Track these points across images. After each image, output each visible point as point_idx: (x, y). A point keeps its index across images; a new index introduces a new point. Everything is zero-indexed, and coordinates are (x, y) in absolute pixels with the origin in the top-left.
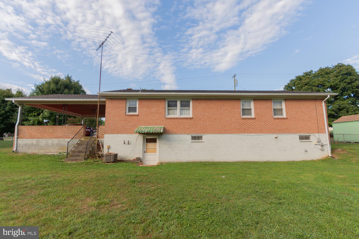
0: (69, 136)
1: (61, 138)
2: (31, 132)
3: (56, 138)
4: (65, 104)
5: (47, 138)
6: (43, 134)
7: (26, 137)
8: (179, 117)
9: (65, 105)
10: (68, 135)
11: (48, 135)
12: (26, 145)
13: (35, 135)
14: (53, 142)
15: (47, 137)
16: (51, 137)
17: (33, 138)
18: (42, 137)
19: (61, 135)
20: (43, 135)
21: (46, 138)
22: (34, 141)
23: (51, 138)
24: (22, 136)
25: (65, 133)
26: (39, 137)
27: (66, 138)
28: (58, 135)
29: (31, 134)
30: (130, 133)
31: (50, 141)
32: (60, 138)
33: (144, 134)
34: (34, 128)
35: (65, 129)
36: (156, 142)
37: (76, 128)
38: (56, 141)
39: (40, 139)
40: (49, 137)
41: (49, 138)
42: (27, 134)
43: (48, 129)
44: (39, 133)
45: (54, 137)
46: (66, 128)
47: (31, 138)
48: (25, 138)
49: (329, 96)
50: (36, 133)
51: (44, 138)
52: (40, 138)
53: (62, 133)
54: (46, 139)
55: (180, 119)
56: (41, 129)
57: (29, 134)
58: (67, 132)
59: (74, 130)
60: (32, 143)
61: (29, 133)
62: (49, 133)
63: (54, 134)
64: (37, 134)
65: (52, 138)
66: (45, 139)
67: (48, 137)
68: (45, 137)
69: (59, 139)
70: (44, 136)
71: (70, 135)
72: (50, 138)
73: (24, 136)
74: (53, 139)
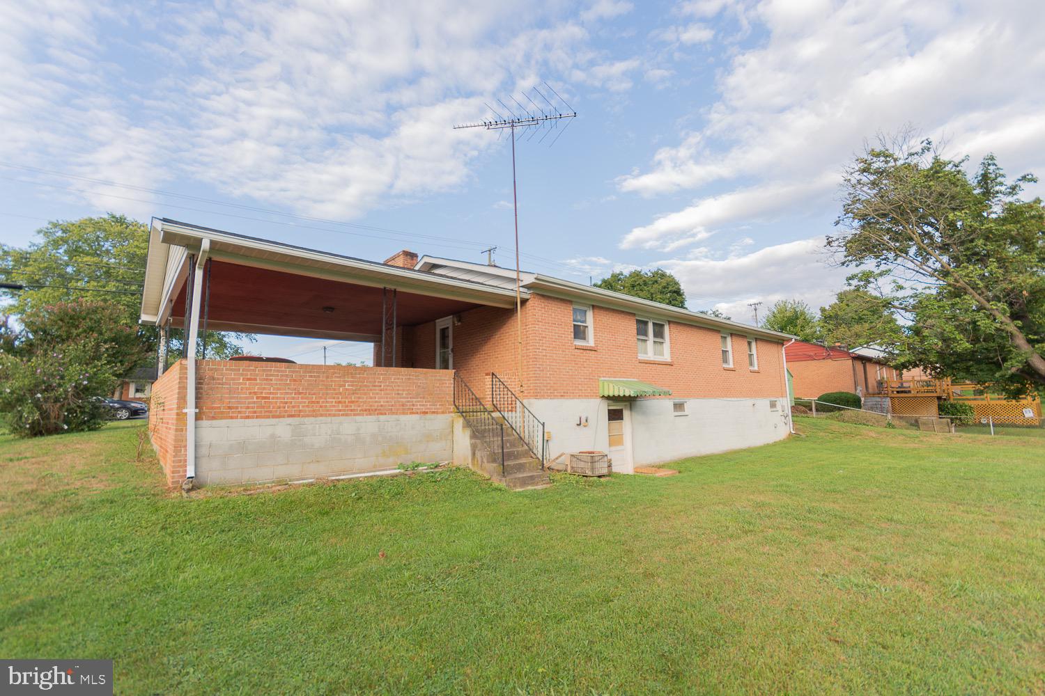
0: (413, 405)
1: (386, 414)
2: (264, 389)
3: (368, 412)
4: (389, 287)
5: (334, 415)
6: (321, 398)
7: (240, 412)
8: (652, 359)
9: (390, 291)
10: (408, 402)
11: (340, 402)
12: (242, 447)
13: (286, 403)
14: (358, 429)
15: (336, 410)
16: (351, 410)
17: (274, 417)
18: (314, 411)
19: (387, 402)
20: (318, 402)
21: (330, 415)
22: (282, 429)
23: (351, 415)
24: (219, 408)
25: (398, 394)
26: (300, 411)
27: (404, 413)
28: (376, 402)
29: (268, 398)
30: (586, 397)
31: (348, 426)
32: (382, 414)
33: (608, 398)
34: (278, 371)
35: (398, 379)
36: (622, 419)
37: (432, 376)
38: (368, 425)
39: (306, 420)
40: (344, 410)
41: (343, 415)
42: (247, 398)
43: (338, 377)
44: (300, 393)
45: (362, 410)
46: (402, 375)
47: (268, 417)
48: (237, 418)
49: (793, 340)
50: (287, 393)
51: (322, 415)
52: (308, 416)
53: (388, 394)
54: (333, 418)
55: (654, 363)
56: (311, 377)
57: (257, 398)
58: (403, 390)
59: (426, 383)
60: (273, 436)
61: (255, 393)
62: (341, 394)
63: (359, 398)
64: (293, 398)
65: (354, 415)
66: (329, 419)
67: (340, 411)
68: (328, 410)
69: (382, 417)
70: (321, 407)
71: (416, 402)
72: (347, 415)
73: (229, 408)
74: (358, 418)
